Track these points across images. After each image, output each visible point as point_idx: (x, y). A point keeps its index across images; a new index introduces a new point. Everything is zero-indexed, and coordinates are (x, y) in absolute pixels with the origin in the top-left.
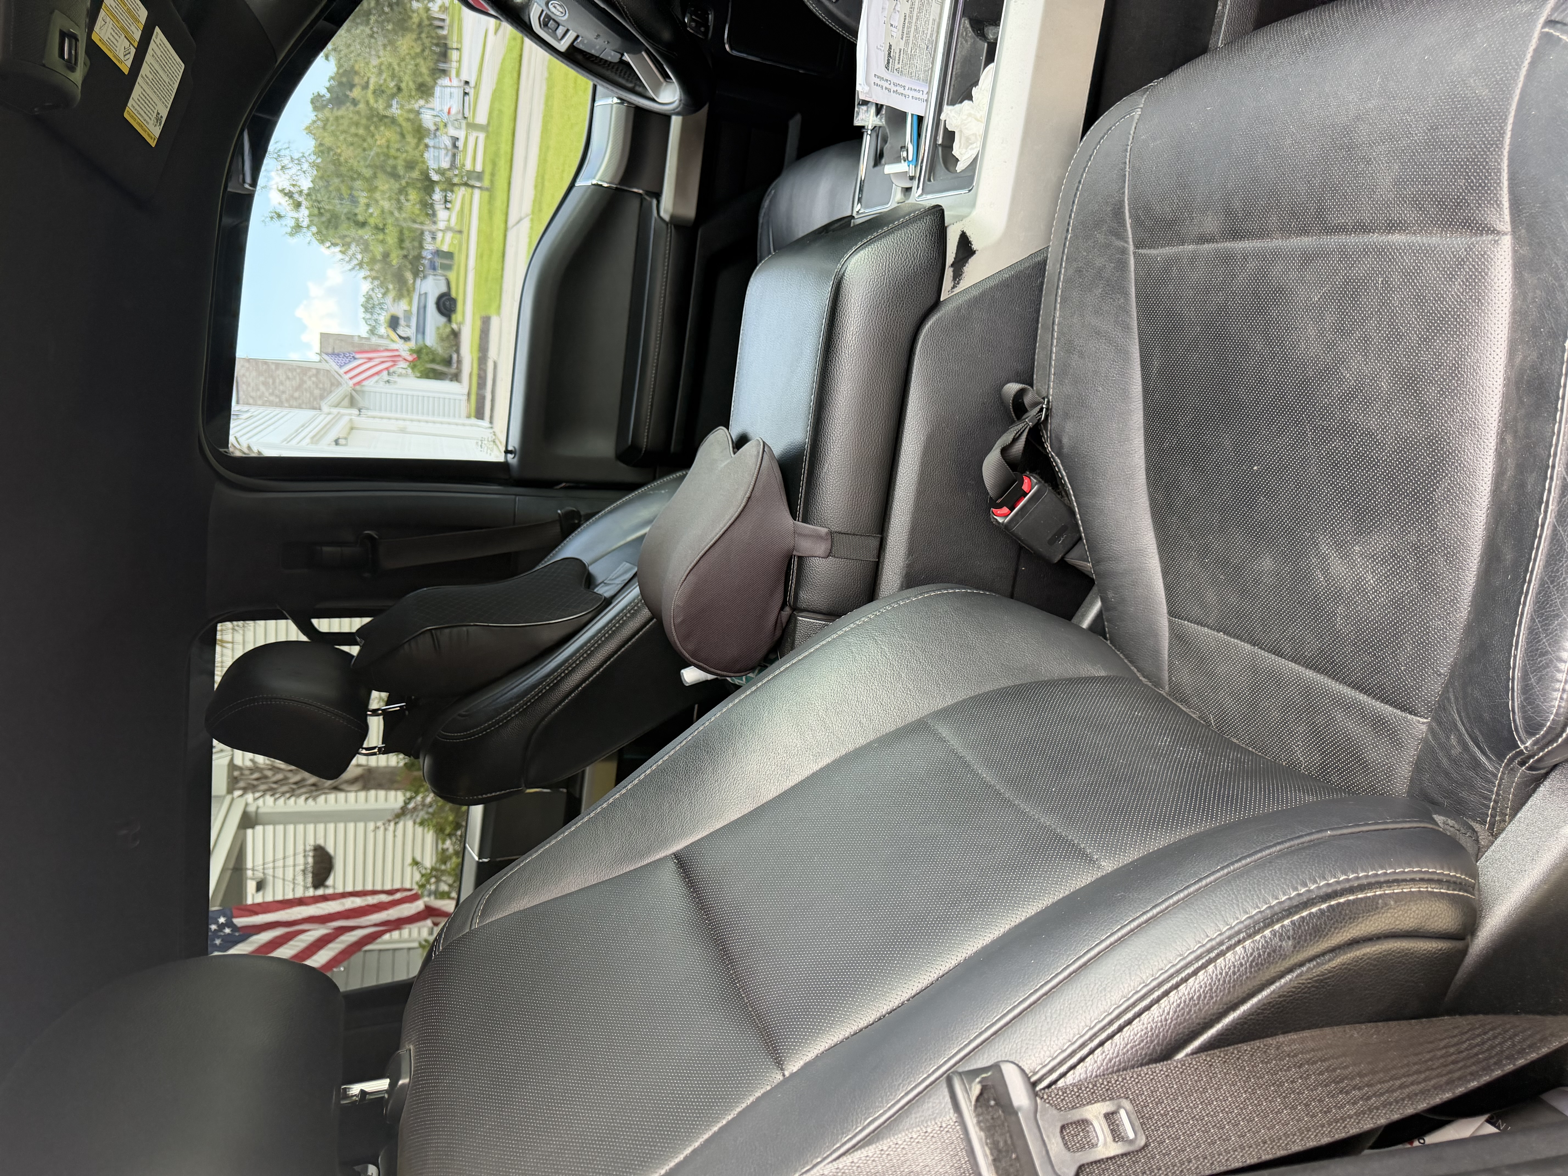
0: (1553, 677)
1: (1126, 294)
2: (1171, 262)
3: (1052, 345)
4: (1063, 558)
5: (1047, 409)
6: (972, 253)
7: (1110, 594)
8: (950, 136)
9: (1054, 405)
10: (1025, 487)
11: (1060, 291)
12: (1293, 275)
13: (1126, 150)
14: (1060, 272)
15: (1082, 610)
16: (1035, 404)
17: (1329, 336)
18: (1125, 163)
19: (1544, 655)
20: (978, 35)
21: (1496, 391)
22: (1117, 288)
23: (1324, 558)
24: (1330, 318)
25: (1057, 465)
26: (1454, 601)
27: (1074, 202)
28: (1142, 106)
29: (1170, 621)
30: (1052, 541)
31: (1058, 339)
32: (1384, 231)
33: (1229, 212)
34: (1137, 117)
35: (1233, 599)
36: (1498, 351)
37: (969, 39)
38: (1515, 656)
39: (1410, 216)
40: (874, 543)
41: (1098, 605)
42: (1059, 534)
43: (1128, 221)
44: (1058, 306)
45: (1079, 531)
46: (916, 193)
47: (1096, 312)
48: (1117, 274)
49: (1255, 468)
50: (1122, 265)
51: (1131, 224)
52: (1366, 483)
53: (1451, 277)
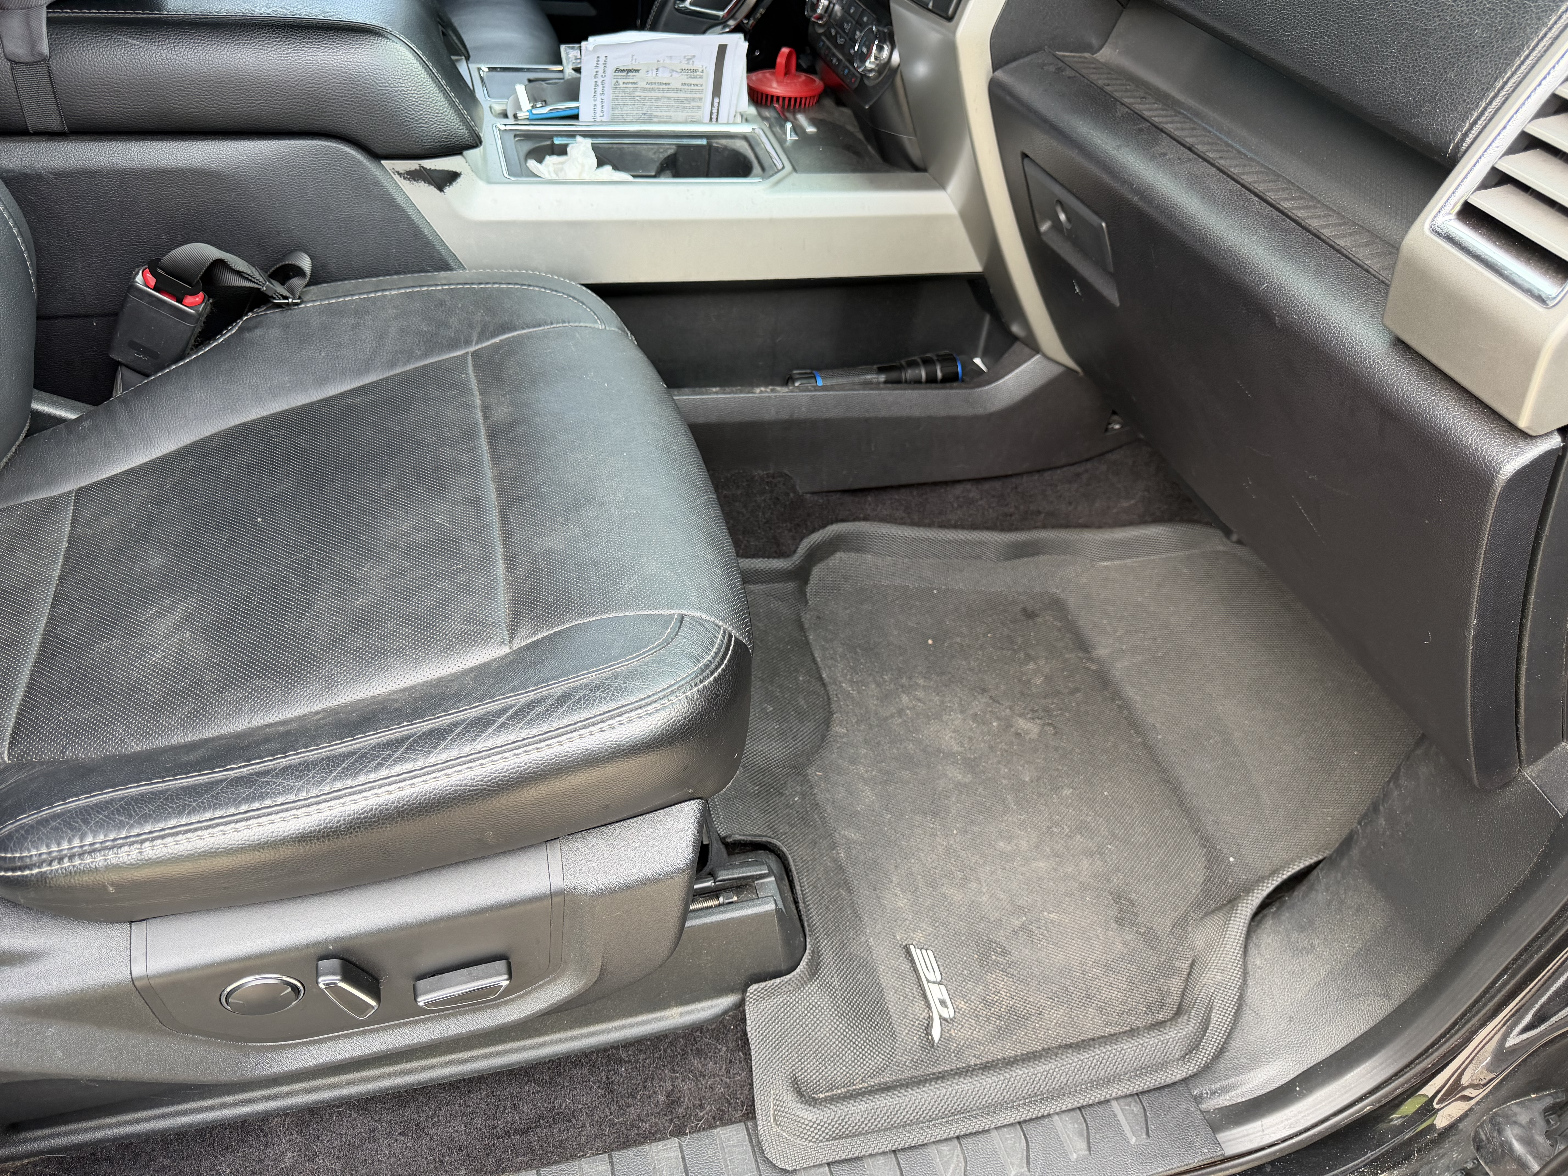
0: (62, 838)
1: (426, 355)
2: (463, 388)
3: (361, 294)
4: (119, 364)
5: (288, 304)
6: (441, 189)
7: (86, 424)
8: (562, 151)
9: (296, 310)
10: (189, 299)
11: (418, 289)
12: (459, 496)
13: (564, 322)
14: (437, 285)
15: (62, 400)
16: (291, 291)
17: (402, 542)
18: (552, 324)
19: (84, 822)
20: (661, 164)
21: (367, 692)
22: (432, 344)
23: (172, 609)
24: (419, 537)
25: (229, 331)
26: (147, 735)
27: (509, 284)
28: (607, 328)
29: (70, 492)
30: (133, 345)
31: (368, 299)
32: (505, 556)
33: (513, 425)
34: (596, 326)
35: (109, 543)
36: (405, 680)
37: (657, 155)
38: (79, 800)
39: (520, 571)
40: (54, 123)
41: (71, 416)
42: (146, 351)
43: (497, 340)
44: (403, 291)
45: (157, 372)
46: (500, 123)
47: (402, 330)
48: (444, 342)
49: (259, 519)
50: (454, 344)
51: (495, 343)
52: (258, 619)
53: (467, 620)
